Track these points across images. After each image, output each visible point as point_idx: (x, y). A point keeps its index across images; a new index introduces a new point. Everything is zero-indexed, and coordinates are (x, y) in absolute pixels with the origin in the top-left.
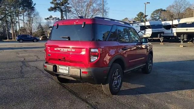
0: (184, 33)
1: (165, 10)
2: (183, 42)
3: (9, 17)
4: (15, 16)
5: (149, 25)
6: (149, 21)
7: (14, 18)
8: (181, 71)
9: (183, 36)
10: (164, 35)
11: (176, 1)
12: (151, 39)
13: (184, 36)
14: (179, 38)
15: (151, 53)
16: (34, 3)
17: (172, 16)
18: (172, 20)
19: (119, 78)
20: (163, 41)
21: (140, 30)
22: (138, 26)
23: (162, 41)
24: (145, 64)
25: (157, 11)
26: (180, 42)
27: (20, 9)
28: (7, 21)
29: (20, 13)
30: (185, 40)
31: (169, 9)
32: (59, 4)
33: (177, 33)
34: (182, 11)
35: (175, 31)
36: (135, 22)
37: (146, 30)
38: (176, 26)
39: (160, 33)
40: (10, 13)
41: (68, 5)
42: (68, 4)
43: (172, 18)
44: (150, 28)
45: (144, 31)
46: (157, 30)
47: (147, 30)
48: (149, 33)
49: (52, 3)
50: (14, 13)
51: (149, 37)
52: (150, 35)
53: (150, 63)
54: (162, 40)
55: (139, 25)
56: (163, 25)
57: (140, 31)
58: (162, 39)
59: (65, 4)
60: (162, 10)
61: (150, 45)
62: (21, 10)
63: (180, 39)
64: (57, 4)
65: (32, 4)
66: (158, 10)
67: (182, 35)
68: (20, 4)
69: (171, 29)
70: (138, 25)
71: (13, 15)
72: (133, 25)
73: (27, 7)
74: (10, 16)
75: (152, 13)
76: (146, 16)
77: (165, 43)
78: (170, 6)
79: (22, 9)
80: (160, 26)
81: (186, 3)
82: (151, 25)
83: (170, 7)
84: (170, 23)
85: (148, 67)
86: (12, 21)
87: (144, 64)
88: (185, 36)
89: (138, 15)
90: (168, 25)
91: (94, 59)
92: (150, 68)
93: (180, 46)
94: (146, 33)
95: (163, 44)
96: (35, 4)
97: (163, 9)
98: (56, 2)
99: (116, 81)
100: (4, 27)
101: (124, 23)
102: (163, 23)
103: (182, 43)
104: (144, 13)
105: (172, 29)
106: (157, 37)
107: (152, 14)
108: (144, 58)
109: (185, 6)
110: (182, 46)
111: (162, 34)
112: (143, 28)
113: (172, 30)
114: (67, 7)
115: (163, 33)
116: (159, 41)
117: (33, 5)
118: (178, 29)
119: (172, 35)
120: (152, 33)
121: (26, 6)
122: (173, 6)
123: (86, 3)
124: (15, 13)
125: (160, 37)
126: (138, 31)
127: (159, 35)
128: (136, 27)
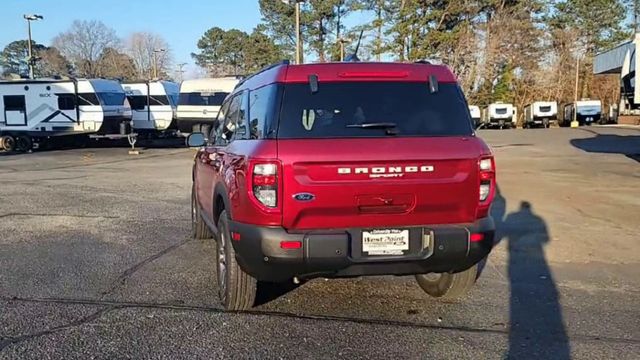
1: (42, 47)
12: (101, 139)
18: (148, 84)
20: (136, 146)
21: (58, 109)
22: (48, 92)
23: (133, 144)
25: (19, 46)
26: (186, 145)
37: (80, 107)
38: (160, 100)
39: (127, 119)
44: (97, 103)
45: (75, 110)
46: (115, 110)
47: (83, 108)
48: (92, 117)
51: (92, 133)
52: (98, 126)
54: (134, 141)
55: (53, 91)
57: (58, 112)
58: (132, 139)
69: (146, 107)
70: (48, 88)
72: (27, 88)
82: (98, 94)
83: (63, 38)
84: (141, 89)
94: (81, 120)
95: (137, 153)
105: (149, 108)
106: (119, 133)
111: (131, 123)
112: (72, 102)
113: (149, 111)
119: (151, 126)
120: (105, 117)
125: (128, 131)
126: (51, 108)
127: (123, 126)
128: (41, 95)
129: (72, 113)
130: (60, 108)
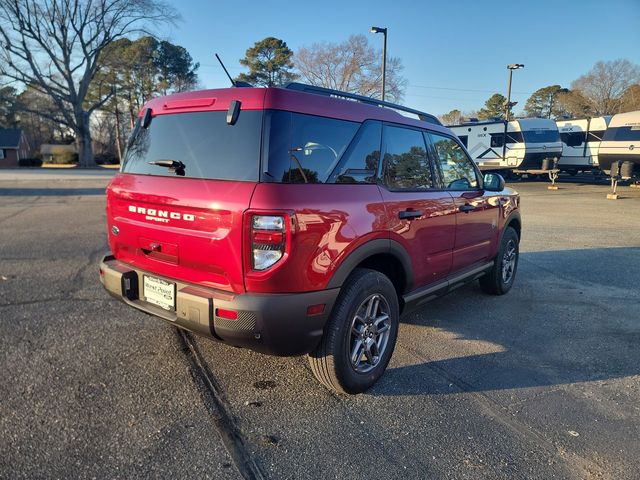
0: (621, 159)
1: (566, 90)
2: (619, 184)
3: (126, 103)
4: (141, 97)
5: (519, 130)
6: (520, 119)
7: (138, 104)
8: (612, 288)
9: (620, 167)
10: (563, 162)
11: (600, 65)
12: (522, 174)
13: (623, 165)
14: (607, 172)
15: (515, 224)
16: (194, 62)
17: (587, 107)
18: (589, 119)
19: (381, 325)
20: (556, 181)
21: (490, 147)
22: (485, 132)
23: (553, 180)
24: (492, 263)
25: (545, 93)
26: (609, 183)
27: (156, 77)
28: (118, 113)
29: (156, 90)
30: (626, 178)
31: (579, 87)
32: (263, 66)
33: (601, 157)
34: (616, 94)
35: (596, 149)
36: (477, 120)
37: (507, 145)
38: (600, 135)
39: (551, 155)
40: (129, 89)
41: (289, 71)
42: (291, 67)
43: (586, 112)
44: (521, 141)
45: (503, 147)
46: (540, 147)
47: (510, 145)
48: (516, 154)
49: (245, 62)
50: (138, 91)
51: (515, 168)
52: (520, 162)
53: (509, 260)
54: (555, 177)
55: (488, 131)
56: (560, 131)
57: (490, 150)
58: (554, 174)
59: (282, 65)
60: (557, 91)
61: (513, 198)
62: (158, 82)
63: (609, 176)
64: (260, 65)
65: (190, 65)
66: (549, 90)
67: (617, 163)
68: (155, 65)
69: (583, 144)
70: (485, 129)
71: (136, 93)
72: (470, 130)
73: (174, 73)
74: (128, 98)
75: (529, 97)
76: (511, 105)
77: (562, 185)
78: (583, 78)
79: (160, 79)
80: (551, 135)
81: (630, 70)
82: (524, 132)
83: (583, 80)
84: (581, 125)
85: (502, 272)
86: (131, 111)
87: (488, 265)
88: (626, 166)
89: (489, 104)
90: (574, 131)
91: (266, 260)
92: (508, 276)
93: (609, 196)
94: (507, 156)
95: (556, 188)
96: (197, 66)
97: (563, 87)
98: (255, 61)
99: (369, 340)
100: (111, 130)
101: (416, 117)
102: (561, 125)
103: (614, 187)
104: (506, 96)
105: (586, 145)
106: (540, 169)
107: (529, 100)
108: (488, 242)
109: (626, 78)
110: (615, 197)
111: (556, 159)
112: (501, 140)
113: (585, 148)
114: (288, 75)
115: (559, 155)
116: (545, 178)
117: (191, 68)
118: (605, 143)
119: (584, 162)
120: (526, 154)
121: (174, 70)
122: (591, 79)
123: (341, 66)
124: (142, 89)
125: (550, 167)
126: (485, 147)
127: (545, 162)
128: (479, 136)
129: (499, 150)
130: (492, 146)
